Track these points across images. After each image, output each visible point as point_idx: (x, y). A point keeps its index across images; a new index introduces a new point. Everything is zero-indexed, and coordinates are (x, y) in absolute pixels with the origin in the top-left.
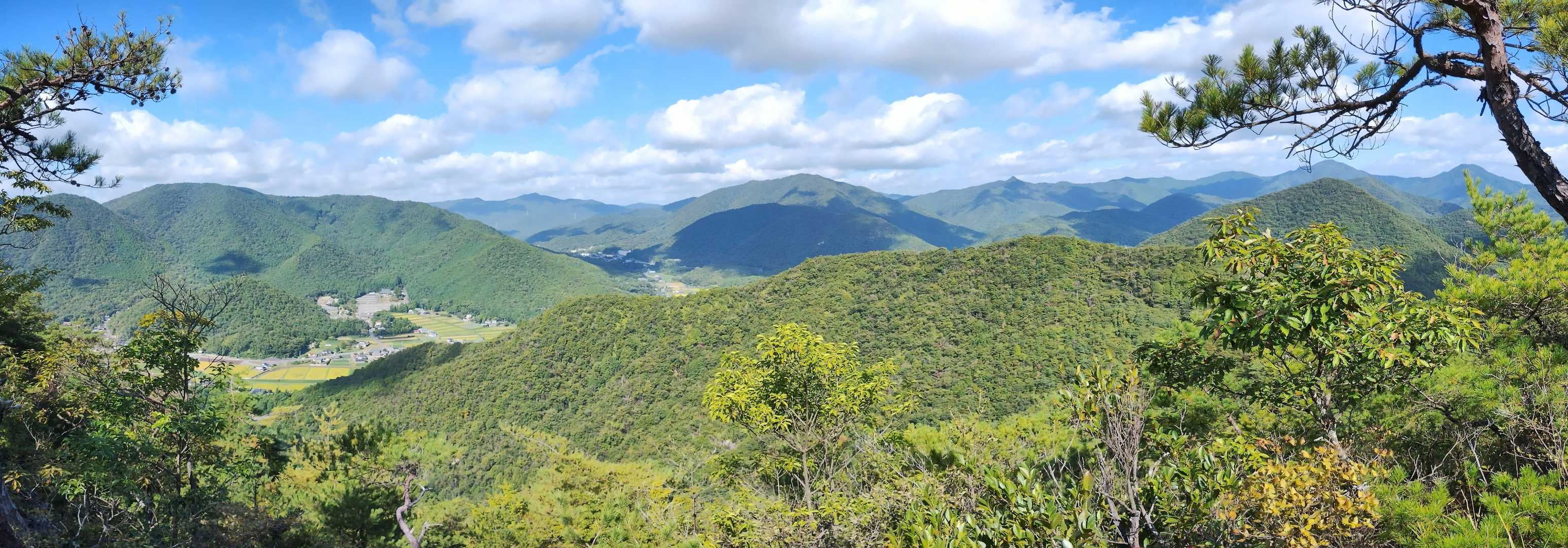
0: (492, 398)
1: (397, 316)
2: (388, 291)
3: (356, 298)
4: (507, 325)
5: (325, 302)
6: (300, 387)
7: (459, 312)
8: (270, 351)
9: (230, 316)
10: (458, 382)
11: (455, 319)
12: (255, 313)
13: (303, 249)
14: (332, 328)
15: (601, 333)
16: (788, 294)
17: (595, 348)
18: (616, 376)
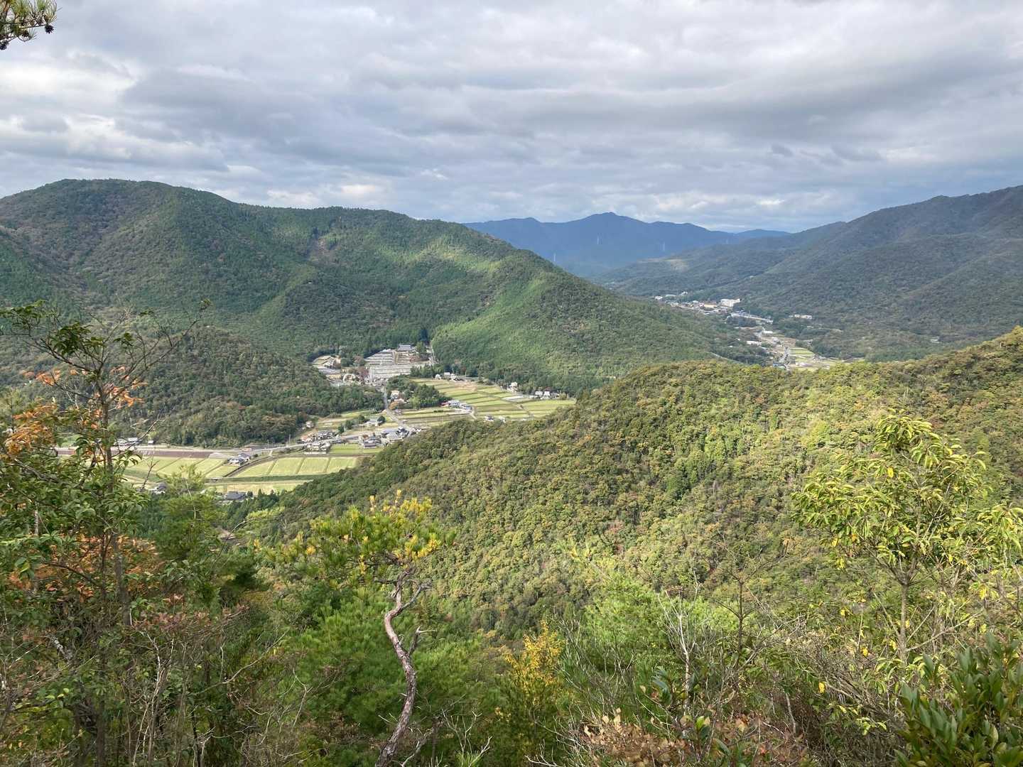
0: (541, 499)
1: (420, 381)
2: (407, 347)
3: (366, 356)
4: (563, 399)
5: (322, 364)
6: (291, 486)
7: (500, 378)
8: (251, 435)
9: (192, 386)
10: (497, 475)
11: (496, 388)
12: (226, 380)
13: (291, 285)
14: (334, 400)
15: (689, 417)
16: (975, 382)
17: (680, 438)
18: (707, 480)
